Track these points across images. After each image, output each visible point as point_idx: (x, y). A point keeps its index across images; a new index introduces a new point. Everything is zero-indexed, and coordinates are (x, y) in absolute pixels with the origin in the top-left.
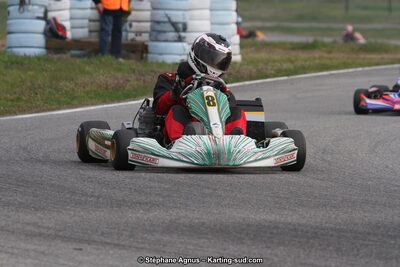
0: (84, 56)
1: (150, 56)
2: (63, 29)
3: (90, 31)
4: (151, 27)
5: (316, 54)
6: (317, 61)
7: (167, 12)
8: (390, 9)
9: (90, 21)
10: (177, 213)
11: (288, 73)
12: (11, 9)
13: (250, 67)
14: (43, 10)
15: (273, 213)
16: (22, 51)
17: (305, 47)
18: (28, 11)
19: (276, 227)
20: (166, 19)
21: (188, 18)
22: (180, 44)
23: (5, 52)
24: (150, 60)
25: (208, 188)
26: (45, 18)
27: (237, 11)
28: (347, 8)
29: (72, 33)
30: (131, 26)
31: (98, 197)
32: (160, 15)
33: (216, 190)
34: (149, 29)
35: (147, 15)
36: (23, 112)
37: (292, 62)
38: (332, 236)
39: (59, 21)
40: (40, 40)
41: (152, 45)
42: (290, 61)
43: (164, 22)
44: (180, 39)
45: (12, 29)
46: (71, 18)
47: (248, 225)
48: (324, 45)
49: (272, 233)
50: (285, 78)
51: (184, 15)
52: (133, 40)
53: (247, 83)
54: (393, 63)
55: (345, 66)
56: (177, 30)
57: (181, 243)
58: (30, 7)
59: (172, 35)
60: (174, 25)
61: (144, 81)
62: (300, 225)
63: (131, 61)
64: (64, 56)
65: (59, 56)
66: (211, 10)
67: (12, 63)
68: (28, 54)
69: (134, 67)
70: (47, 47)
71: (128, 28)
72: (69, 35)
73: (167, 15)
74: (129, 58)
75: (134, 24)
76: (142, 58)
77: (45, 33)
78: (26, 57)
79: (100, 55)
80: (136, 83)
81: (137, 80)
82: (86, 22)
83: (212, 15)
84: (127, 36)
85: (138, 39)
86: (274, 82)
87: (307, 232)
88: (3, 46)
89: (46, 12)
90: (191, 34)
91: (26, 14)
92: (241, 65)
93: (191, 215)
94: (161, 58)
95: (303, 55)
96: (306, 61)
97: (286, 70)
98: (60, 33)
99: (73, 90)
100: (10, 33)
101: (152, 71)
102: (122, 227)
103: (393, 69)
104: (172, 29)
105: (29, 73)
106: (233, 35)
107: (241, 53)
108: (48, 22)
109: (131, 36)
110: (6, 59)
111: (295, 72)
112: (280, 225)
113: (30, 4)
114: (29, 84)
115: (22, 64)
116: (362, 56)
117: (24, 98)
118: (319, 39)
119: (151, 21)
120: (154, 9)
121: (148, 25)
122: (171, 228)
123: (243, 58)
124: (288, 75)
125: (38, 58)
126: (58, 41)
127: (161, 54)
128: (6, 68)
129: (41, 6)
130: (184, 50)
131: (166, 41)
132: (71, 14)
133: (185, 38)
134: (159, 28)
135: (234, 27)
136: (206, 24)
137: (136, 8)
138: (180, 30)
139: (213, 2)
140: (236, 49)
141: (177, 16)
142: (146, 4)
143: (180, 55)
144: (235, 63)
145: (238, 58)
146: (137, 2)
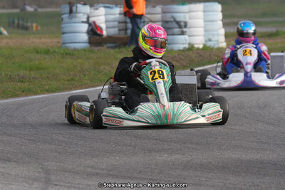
0: (116, 47)
2: (101, 29)
3: (119, 30)
5: (279, 40)
6: (279, 45)
7: (173, 14)
9: (119, 22)
10: (191, 156)
12: (64, 16)
14: (86, 16)
16: (72, 46)
17: (270, 35)
18: (75, 17)
20: (172, 20)
21: (187, 18)
22: (182, 37)
23: (61, 47)
26: (88, 22)
27: (222, 12)
29: (107, 31)
32: (168, 17)
35: (159, 17)
36: (76, 88)
39: (98, 23)
40: (85, 37)
43: (171, 22)
44: (183, 33)
45: (65, 30)
46: (106, 21)
51: (184, 16)
56: (180, 27)
58: (77, 15)
59: (177, 30)
60: (178, 23)
64: (102, 48)
65: (99, 48)
66: (204, 12)
67: (66, 54)
68: (76, 47)
70: (90, 42)
72: (105, 33)
73: (173, 17)
77: (88, 32)
78: (75, 50)
79: (127, 46)
82: (116, 23)
83: (204, 15)
88: (59, 42)
89: (88, 18)
90: (191, 29)
91: (74, 20)
94: (169, 47)
98: (99, 32)
99: (110, 71)
100: (63, 33)
104: (177, 26)
105: (79, 61)
106: (220, 29)
107: (226, 41)
108: (90, 25)
110: (62, 52)
113: (76, 12)
114: (79, 69)
115: (73, 55)
117: (76, 79)
118: (280, 29)
119: (162, 21)
120: (164, 12)
121: (160, 23)
122: (188, 166)
123: (227, 45)
125: (84, 50)
126: (98, 37)
127: (170, 44)
128: (62, 58)
129: (84, 13)
130: (186, 40)
131: (173, 35)
132: (106, 19)
133: (186, 32)
134: (168, 25)
135: (220, 23)
136: (201, 22)
137: (151, 12)
138: (182, 27)
139: (204, 6)
140: (222, 39)
141: (180, 17)
142: (159, 9)
143: (183, 44)
144: (222, 48)
145: (224, 45)
146: (152, 9)
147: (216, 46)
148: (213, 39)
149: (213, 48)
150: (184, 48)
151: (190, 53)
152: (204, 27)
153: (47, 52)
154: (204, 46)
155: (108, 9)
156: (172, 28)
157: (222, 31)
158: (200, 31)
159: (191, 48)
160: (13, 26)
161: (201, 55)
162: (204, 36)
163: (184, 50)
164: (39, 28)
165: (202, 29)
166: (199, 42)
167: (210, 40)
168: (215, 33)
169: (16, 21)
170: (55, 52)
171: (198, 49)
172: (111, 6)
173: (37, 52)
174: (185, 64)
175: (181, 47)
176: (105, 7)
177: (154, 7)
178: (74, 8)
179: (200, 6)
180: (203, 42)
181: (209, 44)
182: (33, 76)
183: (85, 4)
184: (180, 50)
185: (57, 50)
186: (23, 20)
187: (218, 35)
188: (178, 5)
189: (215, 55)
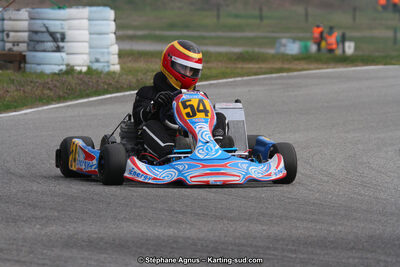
1: (28, 66)
4: (29, 36)
7: (46, 22)
8: (261, 18)
10: (75, 228)
13: (130, 77)
15: (171, 227)
20: (44, 29)
21: (66, 27)
22: (58, 54)
24: (28, 70)
27: (115, 20)
28: (218, 17)
30: (8, 36)
32: (38, 25)
33: (109, 203)
34: (26, 39)
35: (24, 25)
38: (232, 250)
41: (30, 55)
43: (42, 32)
44: (58, 49)
49: (172, 248)
51: (62, 25)
52: (10, 50)
54: (272, 73)
55: (224, 75)
56: (55, 40)
57: (83, 258)
59: (50, 45)
60: (52, 34)
61: (24, 92)
62: (199, 239)
63: (9, 72)
66: (89, 20)
69: (13, 77)
71: (5, 38)
73: (44, 25)
74: (7, 69)
75: (12, 34)
76: (20, 68)
80: (16, 93)
81: (17, 90)
83: (90, 25)
84: (4, 46)
85: (16, 48)
87: (207, 246)
90: (69, 44)
92: (120, 75)
93: (88, 230)
94: (39, 69)
101: (31, 82)
103: (271, 78)
104: (50, 39)
106: (112, 45)
107: (119, 63)
109: (8, 46)
112: (180, 240)
116: (240, 66)
119: (29, 31)
120: (32, 19)
121: (26, 34)
122: (70, 243)
123: (122, 68)
127: (39, 64)
130: (63, 60)
131: (44, 51)
133: (63, 47)
134: (36, 37)
135: (113, 37)
136: (84, 34)
137: (13, 17)
138: (58, 40)
139: (91, 12)
140: (115, 59)
141: (55, 26)
142: (24, 13)
143: (59, 65)
144: (114, 73)
145: (117, 68)
146: (14, 12)
147: (107, 69)
148: (102, 60)
149: (101, 72)
150: (61, 70)
151: (69, 78)
152: (89, 42)
154: (89, 68)
157: (115, 49)
158: (84, 47)
159: (70, 71)
161: (84, 82)
162: (89, 54)
163: (61, 74)
165: (86, 45)
166: (81, 62)
167: (97, 61)
168: (105, 51)
171: (80, 72)
174: (61, 93)
175: (56, 69)
177: (19, 10)
179: (85, 11)
180: (88, 63)
181: (96, 66)
184: (55, 74)
187: (109, 53)
188: (53, 9)
189: (104, 83)
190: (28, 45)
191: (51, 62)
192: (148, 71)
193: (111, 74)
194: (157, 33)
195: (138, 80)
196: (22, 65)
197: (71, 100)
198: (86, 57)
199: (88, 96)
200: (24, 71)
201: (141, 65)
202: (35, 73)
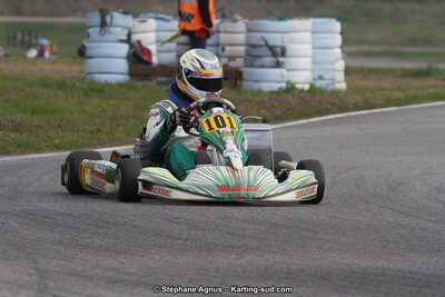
1: (245, 83)
2: (148, 53)
4: (246, 51)
5: (430, 82)
6: (431, 90)
7: (264, 35)
9: (179, 44)
11: (398, 103)
12: (91, 30)
13: (356, 96)
14: (126, 32)
15: (380, 258)
16: (103, 78)
17: (418, 74)
18: (110, 33)
19: (385, 275)
20: (263, 43)
21: (287, 41)
22: (277, 71)
23: (84, 79)
24: (244, 88)
25: (308, 230)
26: (128, 41)
27: (341, 33)
29: (158, 58)
30: (223, 50)
31: (187, 240)
32: (256, 38)
33: (316, 232)
34: (243, 54)
35: (241, 38)
36: (104, 145)
37: (403, 91)
39: (144, 44)
40: (123, 65)
41: (247, 71)
42: (400, 89)
43: (261, 46)
44: (278, 65)
45: (92, 53)
46: (158, 42)
47: (353, 272)
48: (439, 72)
49: (380, 281)
50: (396, 108)
51: (282, 38)
52: (226, 65)
53: (353, 114)
56: (275, 55)
58: (112, 29)
59: (269, 60)
60: (271, 49)
62: (410, 272)
64: (150, 83)
65: (144, 83)
66: (313, 32)
67: (92, 91)
68: (109, 81)
70: (131, 74)
71: (221, 53)
72: (155, 60)
73: (263, 39)
75: (227, 48)
76: (236, 85)
77: (128, 58)
78: (108, 85)
82: (174, 45)
83: (314, 38)
85: (232, 64)
86: (383, 113)
87: (419, 280)
88: (82, 72)
89: (129, 35)
90: (290, 59)
91: (108, 37)
92: (346, 93)
93: (288, 261)
94: (256, 86)
95: (415, 83)
96: (418, 89)
97: (396, 100)
98: (145, 58)
100: (89, 57)
101: (247, 100)
102: (213, 273)
104: (270, 53)
105: (111, 102)
106: (338, 60)
107: (346, 81)
108: (132, 46)
109: (224, 61)
110: (85, 86)
111: (407, 102)
113: (111, 25)
114: (110, 115)
115: (103, 91)
117: (105, 130)
118: (434, 65)
119: (246, 45)
120: (249, 31)
121: (242, 49)
122: (266, 275)
123: (348, 87)
124: (398, 105)
125: (120, 85)
126: (143, 66)
127: (256, 81)
128: (85, 95)
129: (124, 27)
130: (283, 77)
131: (263, 67)
132: (157, 37)
133: (283, 63)
134: (254, 52)
135: (338, 51)
136: (307, 49)
137: (229, 29)
138: (278, 54)
139: (314, 24)
140: (341, 76)
141: (275, 39)
142: (241, 25)
143: (278, 82)
144: (339, 91)
145: (342, 86)
146: (231, 24)
147: (331, 88)
148: (326, 77)
149: (325, 91)
150: (280, 88)
151: (289, 97)
152: (313, 57)
153: (61, 85)
154: (312, 86)
155: (160, 22)
156: (261, 56)
157: (341, 65)
158: (306, 63)
159: (291, 88)
160: (14, 44)
161: (305, 101)
162: (312, 70)
163: (280, 92)
164: (55, 48)
165: (309, 60)
166: (302, 78)
167: (321, 78)
168: (330, 66)
169: (19, 36)
170: (74, 86)
171: (302, 90)
172: (167, 17)
173: (46, 86)
174: (279, 113)
175: (275, 87)
176: (157, 18)
177: (235, 22)
178: (108, 19)
179: (308, 23)
180: (311, 81)
181: (319, 84)
182: (36, 122)
183: (125, 13)
184: (274, 92)
185: (77, 84)
186: (30, 34)
187: (334, 70)
188: (274, 20)
189: (328, 102)
190: (245, 60)
191: (270, 79)
192: (377, 89)
193: (336, 93)
194: (397, 49)
195: (365, 100)
196: (238, 83)
197: (289, 121)
198: (308, 74)
199: (309, 116)
200: (240, 89)
201: (371, 83)
202: (253, 91)
